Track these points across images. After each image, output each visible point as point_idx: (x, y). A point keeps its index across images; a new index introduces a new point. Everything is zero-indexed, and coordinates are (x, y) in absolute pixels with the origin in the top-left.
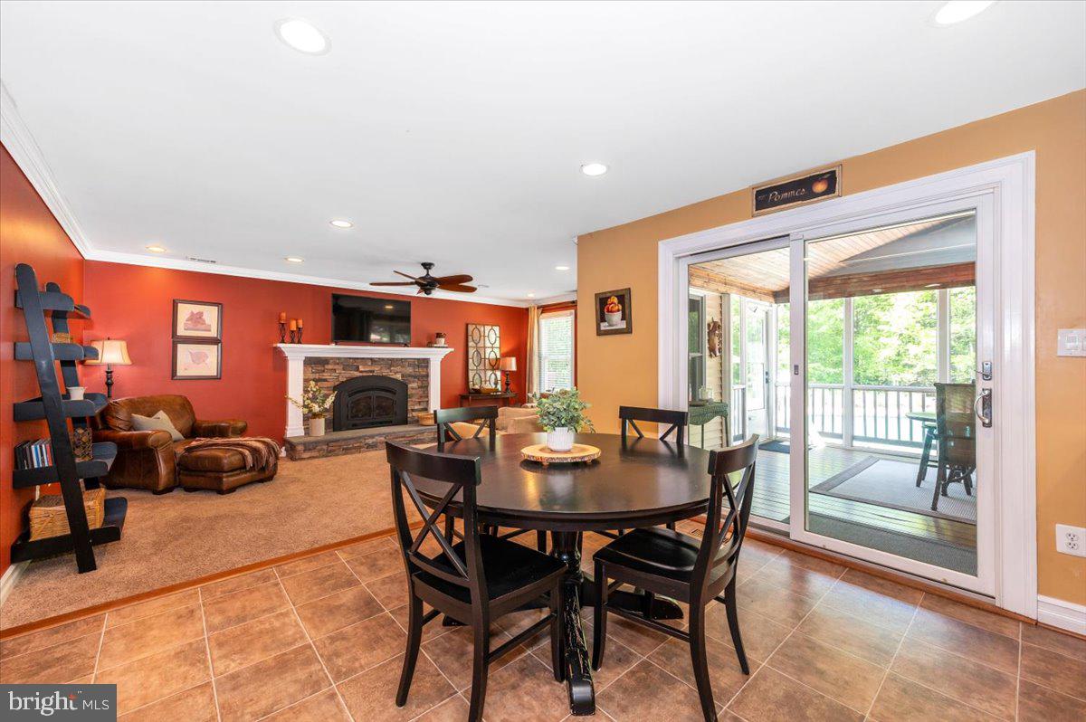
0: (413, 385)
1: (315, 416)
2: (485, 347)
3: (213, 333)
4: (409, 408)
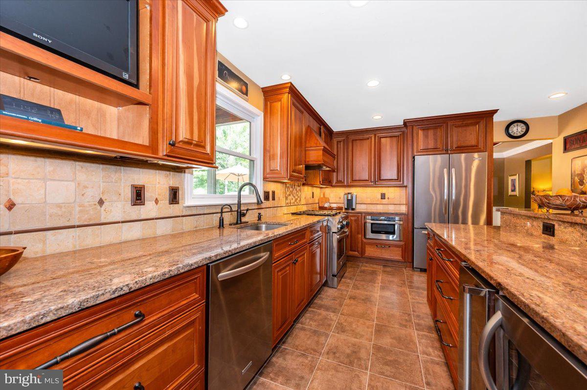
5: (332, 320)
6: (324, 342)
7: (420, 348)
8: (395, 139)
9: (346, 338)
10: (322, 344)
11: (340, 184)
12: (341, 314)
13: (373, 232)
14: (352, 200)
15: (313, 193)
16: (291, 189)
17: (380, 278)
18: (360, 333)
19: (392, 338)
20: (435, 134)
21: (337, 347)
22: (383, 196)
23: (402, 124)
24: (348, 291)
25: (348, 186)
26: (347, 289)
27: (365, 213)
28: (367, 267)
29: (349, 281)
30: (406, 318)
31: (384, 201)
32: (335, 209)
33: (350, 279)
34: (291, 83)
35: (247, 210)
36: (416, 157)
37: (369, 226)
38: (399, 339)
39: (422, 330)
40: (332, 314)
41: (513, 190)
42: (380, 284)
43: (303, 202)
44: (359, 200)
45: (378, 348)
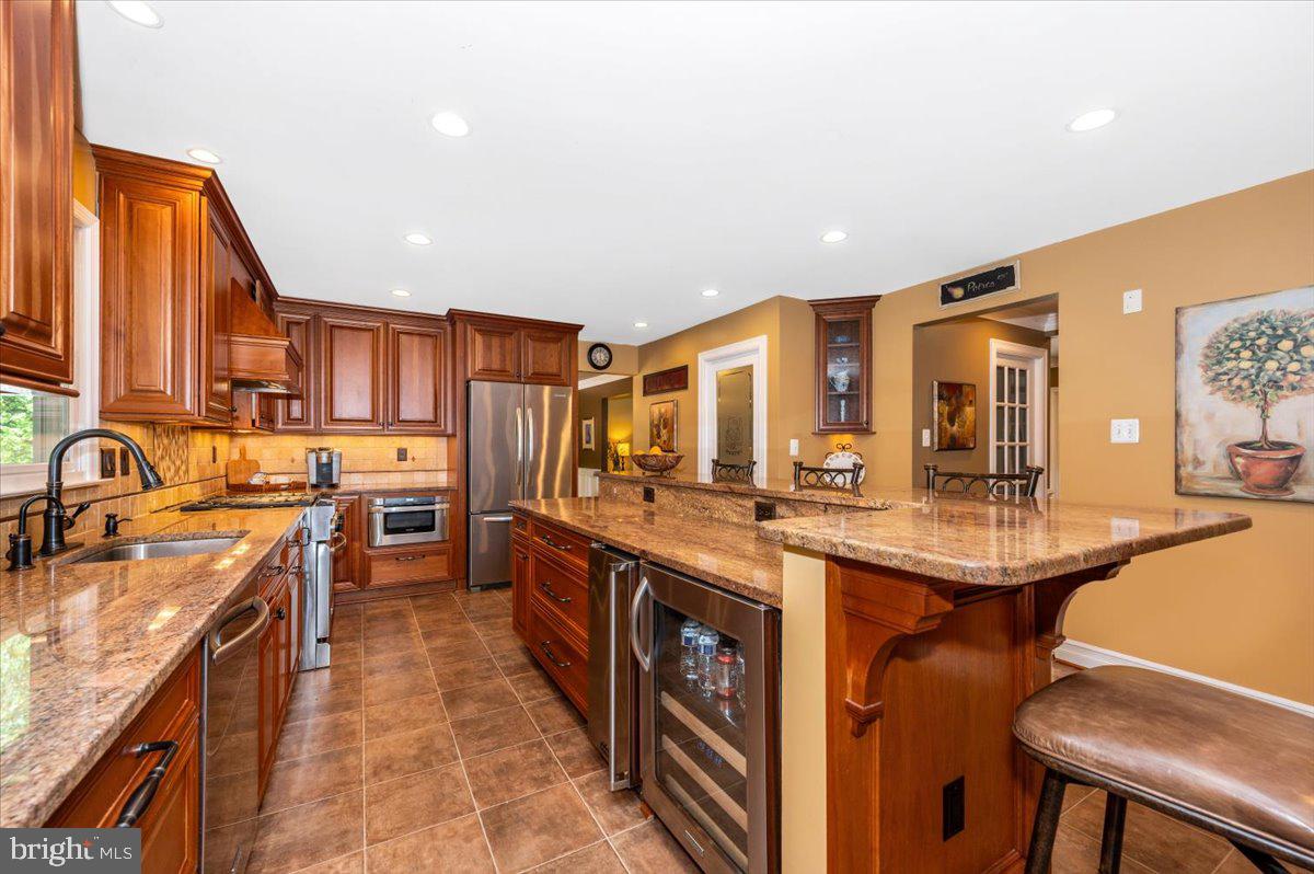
5: (351, 723)
6: (356, 763)
7: (519, 697)
8: (429, 341)
9: (396, 736)
10: (355, 768)
11: (297, 427)
12: (367, 706)
13: (388, 531)
14: (330, 464)
15: (214, 449)
16: (166, 441)
17: (414, 620)
18: (421, 718)
19: (476, 702)
20: (502, 346)
21: (389, 758)
22: (402, 455)
23: (445, 314)
24: (359, 664)
25: (318, 433)
26: (355, 660)
27: (369, 492)
28: (377, 608)
29: (351, 644)
30: (487, 666)
31: (404, 465)
32: (285, 490)
33: (352, 639)
34: (214, 172)
35: (82, 508)
36: (472, 383)
37: (379, 519)
38: (487, 699)
39: (515, 673)
40: (347, 714)
41: (588, 442)
42: (420, 631)
43: (194, 475)
44: (346, 465)
45: (461, 725)
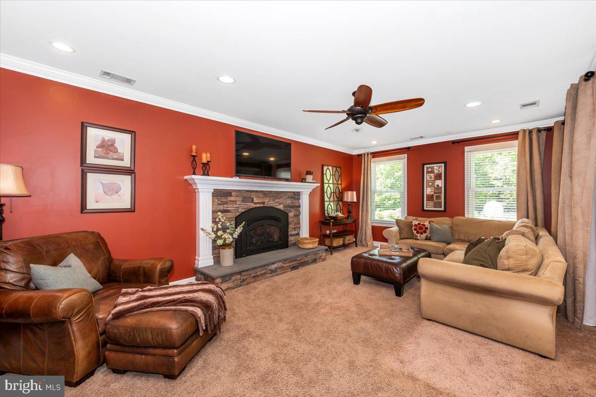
0: (291, 214)
1: (225, 246)
2: (333, 184)
3: (126, 163)
4: (289, 234)
